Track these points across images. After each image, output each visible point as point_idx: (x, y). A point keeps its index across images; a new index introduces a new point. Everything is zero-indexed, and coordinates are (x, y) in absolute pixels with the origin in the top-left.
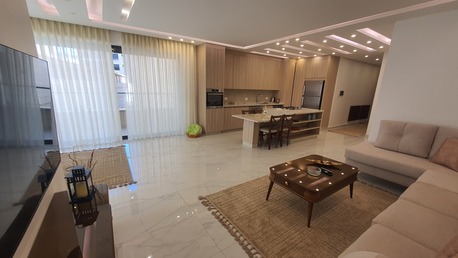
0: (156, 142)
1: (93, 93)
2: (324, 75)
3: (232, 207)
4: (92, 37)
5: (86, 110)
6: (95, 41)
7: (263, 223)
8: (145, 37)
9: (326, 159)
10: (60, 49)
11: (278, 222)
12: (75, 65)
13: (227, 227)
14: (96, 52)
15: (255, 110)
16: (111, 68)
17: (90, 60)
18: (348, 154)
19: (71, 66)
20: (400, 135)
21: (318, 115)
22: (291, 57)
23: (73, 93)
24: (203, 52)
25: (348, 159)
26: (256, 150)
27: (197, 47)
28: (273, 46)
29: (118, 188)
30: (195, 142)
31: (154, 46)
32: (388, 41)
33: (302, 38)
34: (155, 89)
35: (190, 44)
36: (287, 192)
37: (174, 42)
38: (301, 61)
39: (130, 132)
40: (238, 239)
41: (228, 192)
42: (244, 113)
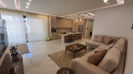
0: (37, 43)
1: (17, 29)
2: (82, 24)
3: (56, 56)
4: (17, 13)
5: (15, 34)
6: (18, 14)
7: (63, 59)
8: (33, 13)
9: (79, 44)
10: (7, 16)
11: (67, 59)
12: (11, 21)
13: (54, 61)
14: (18, 17)
15: (65, 33)
16: (23, 22)
17: (16, 19)
18: (86, 43)
19: (10, 21)
20: (97, 38)
21: (81, 34)
22: (74, 19)
23: (11, 29)
24: (50, 18)
25: (86, 44)
26: (65, 43)
27: (48, 16)
28: (69, 16)
29: (25, 54)
30: (48, 42)
31: (36, 16)
32: (94, 15)
33: (75, 15)
34: (36, 28)
35: (46, 15)
36: (71, 52)
37: (42, 15)
38: (77, 20)
39: (29, 40)
40: (56, 63)
41: (56, 53)
42: (62, 34)
